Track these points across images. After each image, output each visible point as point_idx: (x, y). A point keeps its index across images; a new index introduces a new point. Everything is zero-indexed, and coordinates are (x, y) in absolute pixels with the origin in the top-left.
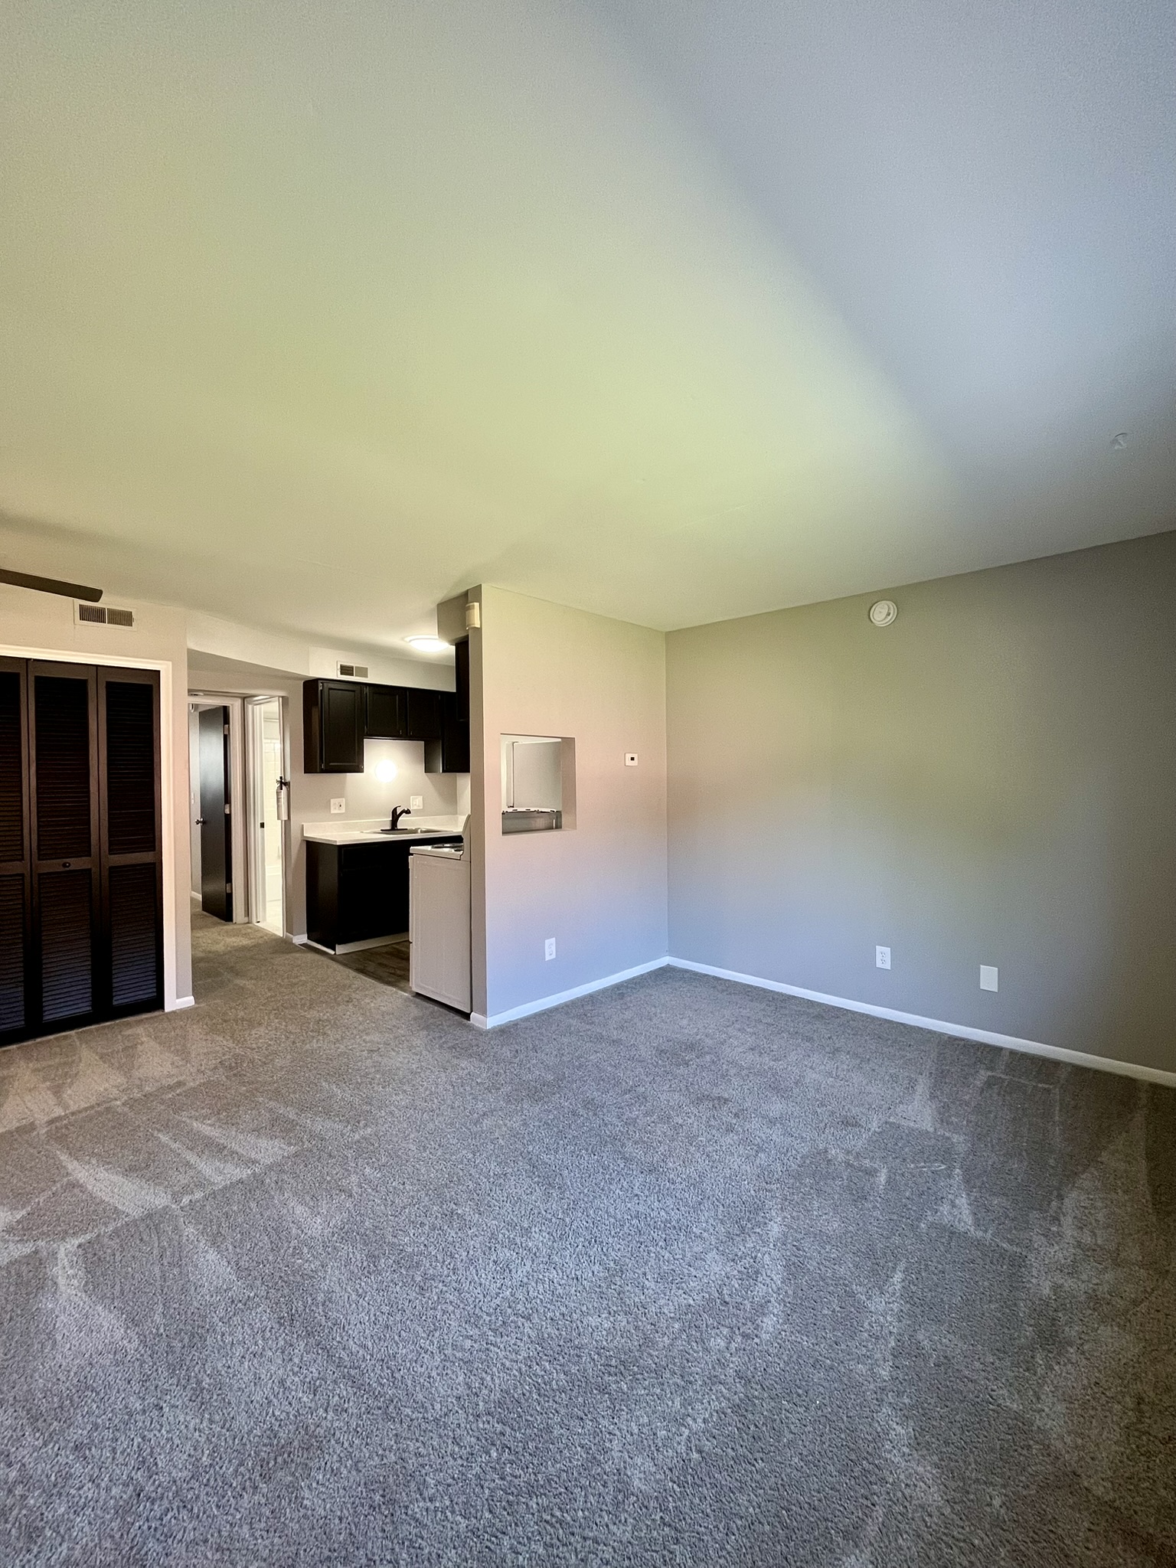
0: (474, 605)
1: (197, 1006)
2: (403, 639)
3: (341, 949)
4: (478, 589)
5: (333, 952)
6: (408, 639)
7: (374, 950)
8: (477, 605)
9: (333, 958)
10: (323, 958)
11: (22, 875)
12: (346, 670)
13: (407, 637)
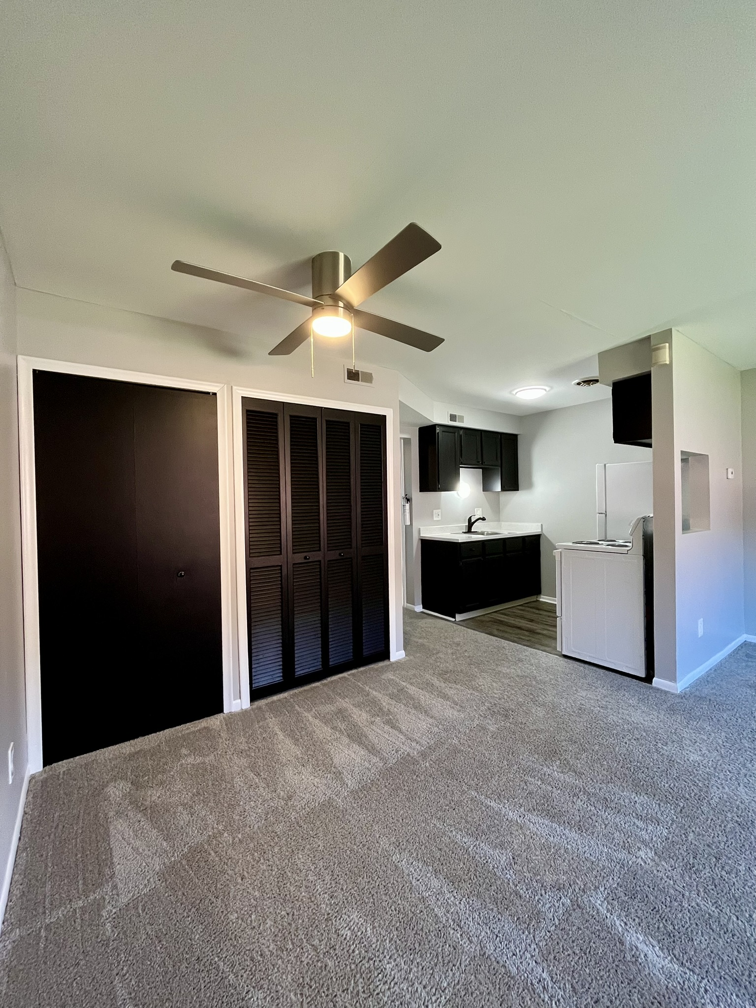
0: (665, 346)
1: (407, 658)
2: (510, 392)
3: (459, 617)
4: (670, 331)
5: (453, 620)
6: (514, 392)
7: (479, 618)
8: (667, 344)
9: (455, 622)
10: (449, 623)
11: (320, 561)
12: (453, 418)
13: (514, 390)
